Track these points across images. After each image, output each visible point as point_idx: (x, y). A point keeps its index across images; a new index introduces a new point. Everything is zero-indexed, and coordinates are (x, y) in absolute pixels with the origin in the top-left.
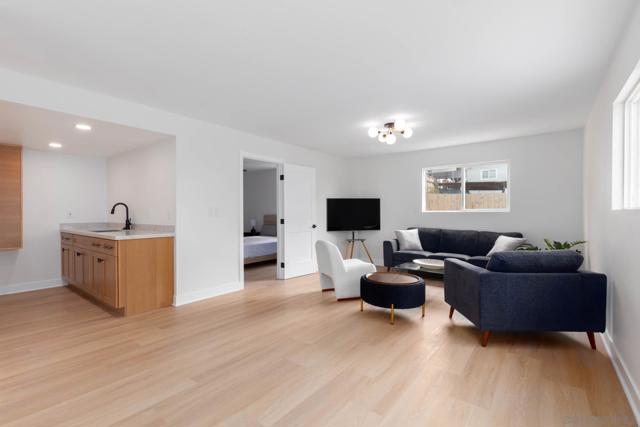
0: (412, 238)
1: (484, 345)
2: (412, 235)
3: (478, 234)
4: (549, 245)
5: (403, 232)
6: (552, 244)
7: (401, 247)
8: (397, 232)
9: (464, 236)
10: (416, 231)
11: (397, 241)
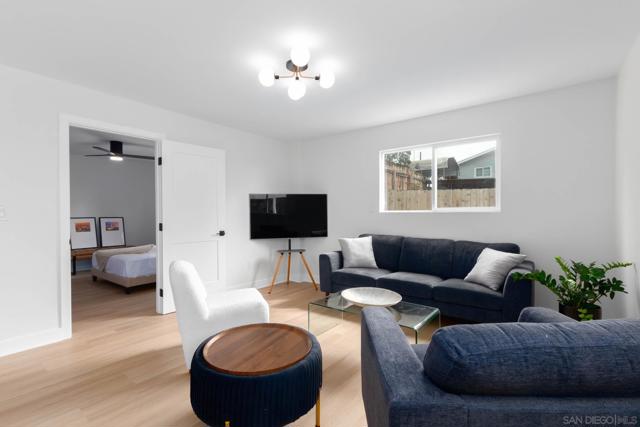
0: (361, 250)
2: (362, 245)
3: (453, 244)
4: (565, 268)
5: (350, 241)
6: (570, 265)
7: (346, 264)
8: (340, 241)
9: (434, 248)
10: (368, 240)
11: (340, 254)
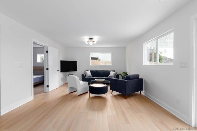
1: (126, 99)
7: (87, 76)
8: (84, 72)
9: (102, 72)
10: (89, 71)
